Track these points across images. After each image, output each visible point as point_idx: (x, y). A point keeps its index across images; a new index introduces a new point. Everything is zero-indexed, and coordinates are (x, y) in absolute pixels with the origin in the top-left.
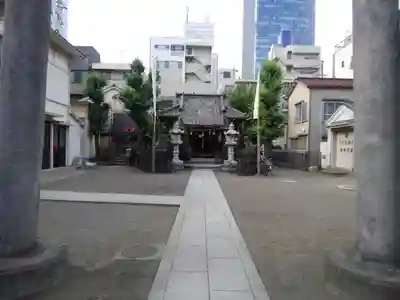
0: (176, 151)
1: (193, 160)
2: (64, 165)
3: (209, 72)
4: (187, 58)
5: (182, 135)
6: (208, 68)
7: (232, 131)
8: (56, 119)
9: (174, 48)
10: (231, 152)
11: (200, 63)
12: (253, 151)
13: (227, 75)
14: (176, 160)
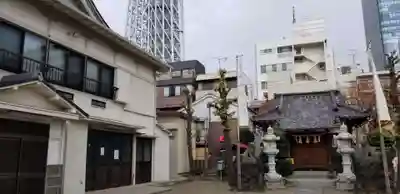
0: (272, 162)
1: (297, 173)
2: (150, 180)
3: (324, 69)
4: (296, 59)
5: (277, 142)
6: (322, 65)
7: (345, 135)
8: (139, 131)
9: (280, 50)
10: (347, 162)
11: (311, 61)
12: (377, 159)
13: (345, 70)
14: (273, 174)
